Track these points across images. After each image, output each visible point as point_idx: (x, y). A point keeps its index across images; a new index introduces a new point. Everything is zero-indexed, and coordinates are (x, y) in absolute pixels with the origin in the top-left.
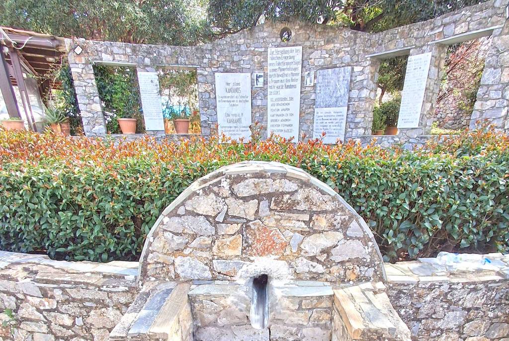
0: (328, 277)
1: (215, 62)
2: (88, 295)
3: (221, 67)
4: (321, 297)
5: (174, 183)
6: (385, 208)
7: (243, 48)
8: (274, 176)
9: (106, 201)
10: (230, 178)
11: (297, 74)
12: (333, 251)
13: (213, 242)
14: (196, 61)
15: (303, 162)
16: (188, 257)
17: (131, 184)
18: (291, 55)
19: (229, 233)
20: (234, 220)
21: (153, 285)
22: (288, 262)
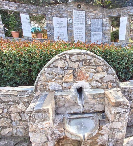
0: (102, 87)
1: (53, 13)
2: (11, 99)
3: (55, 15)
4: (100, 94)
5: (45, 57)
6: (118, 65)
7: (64, 9)
8: (84, 54)
9: (17, 63)
10: (69, 55)
11: (84, 20)
12: (103, 78)
13: (63, 76)
14: (45, 12)
15: (91, 50)
16: (54, 82)
17: (28, 57)
18: (81, 13)
19: (69, 73)
20: (70, 69)
21: (40, 93)
22: (89, 83)
